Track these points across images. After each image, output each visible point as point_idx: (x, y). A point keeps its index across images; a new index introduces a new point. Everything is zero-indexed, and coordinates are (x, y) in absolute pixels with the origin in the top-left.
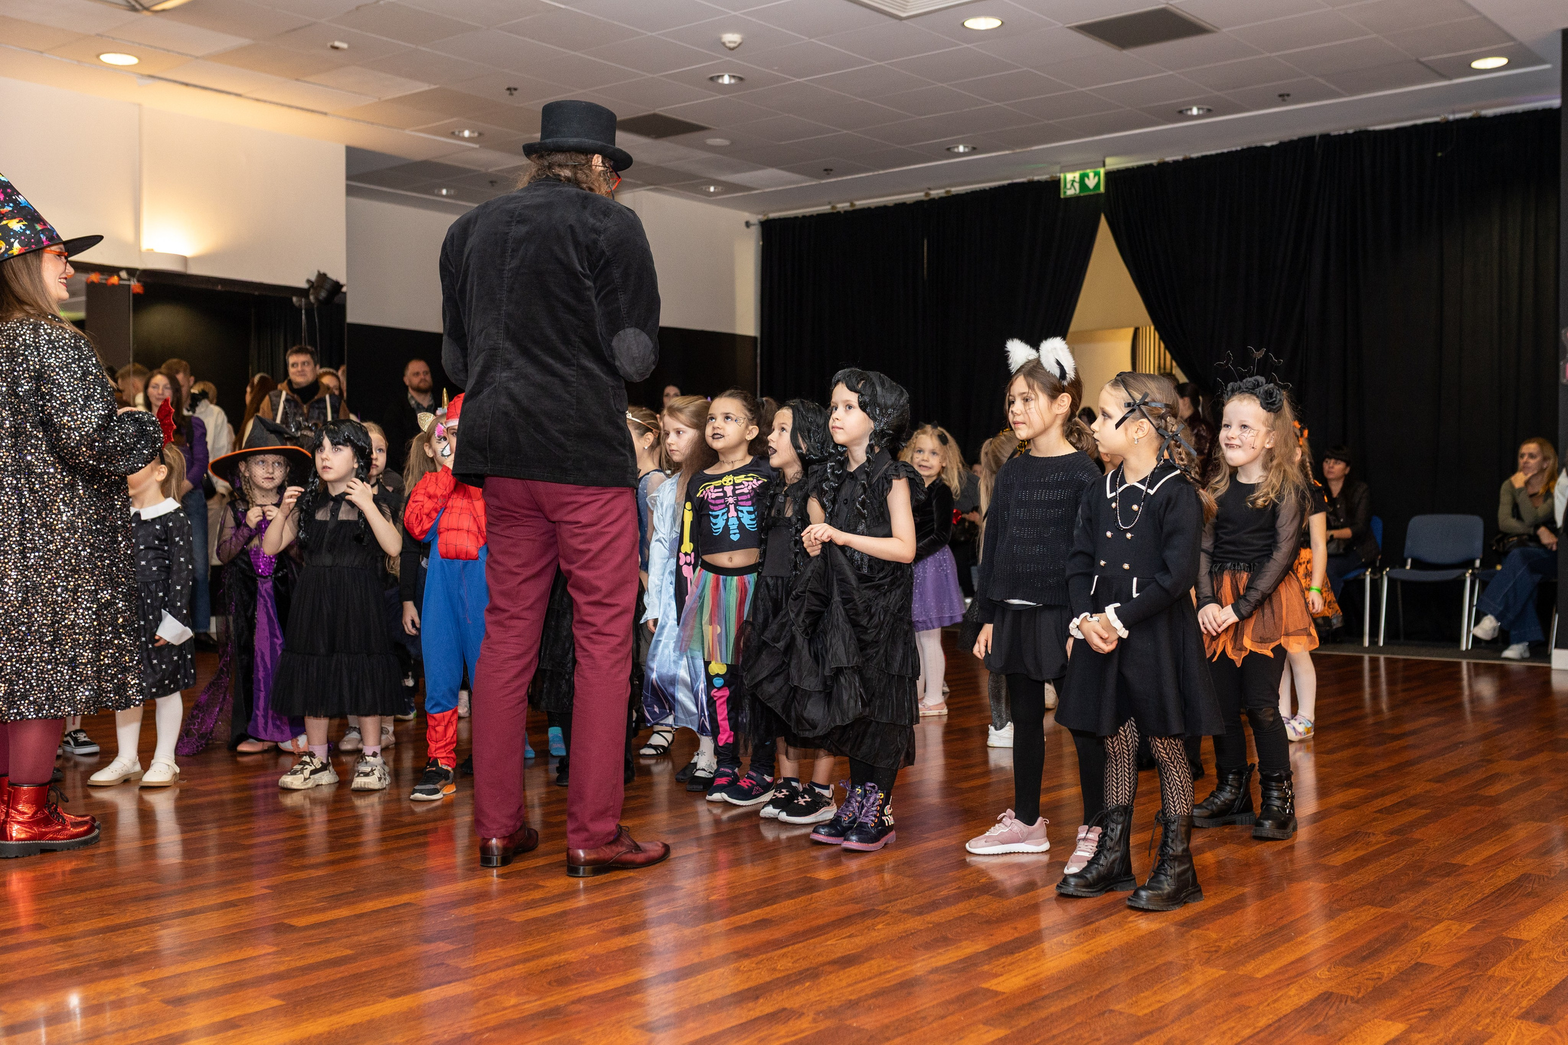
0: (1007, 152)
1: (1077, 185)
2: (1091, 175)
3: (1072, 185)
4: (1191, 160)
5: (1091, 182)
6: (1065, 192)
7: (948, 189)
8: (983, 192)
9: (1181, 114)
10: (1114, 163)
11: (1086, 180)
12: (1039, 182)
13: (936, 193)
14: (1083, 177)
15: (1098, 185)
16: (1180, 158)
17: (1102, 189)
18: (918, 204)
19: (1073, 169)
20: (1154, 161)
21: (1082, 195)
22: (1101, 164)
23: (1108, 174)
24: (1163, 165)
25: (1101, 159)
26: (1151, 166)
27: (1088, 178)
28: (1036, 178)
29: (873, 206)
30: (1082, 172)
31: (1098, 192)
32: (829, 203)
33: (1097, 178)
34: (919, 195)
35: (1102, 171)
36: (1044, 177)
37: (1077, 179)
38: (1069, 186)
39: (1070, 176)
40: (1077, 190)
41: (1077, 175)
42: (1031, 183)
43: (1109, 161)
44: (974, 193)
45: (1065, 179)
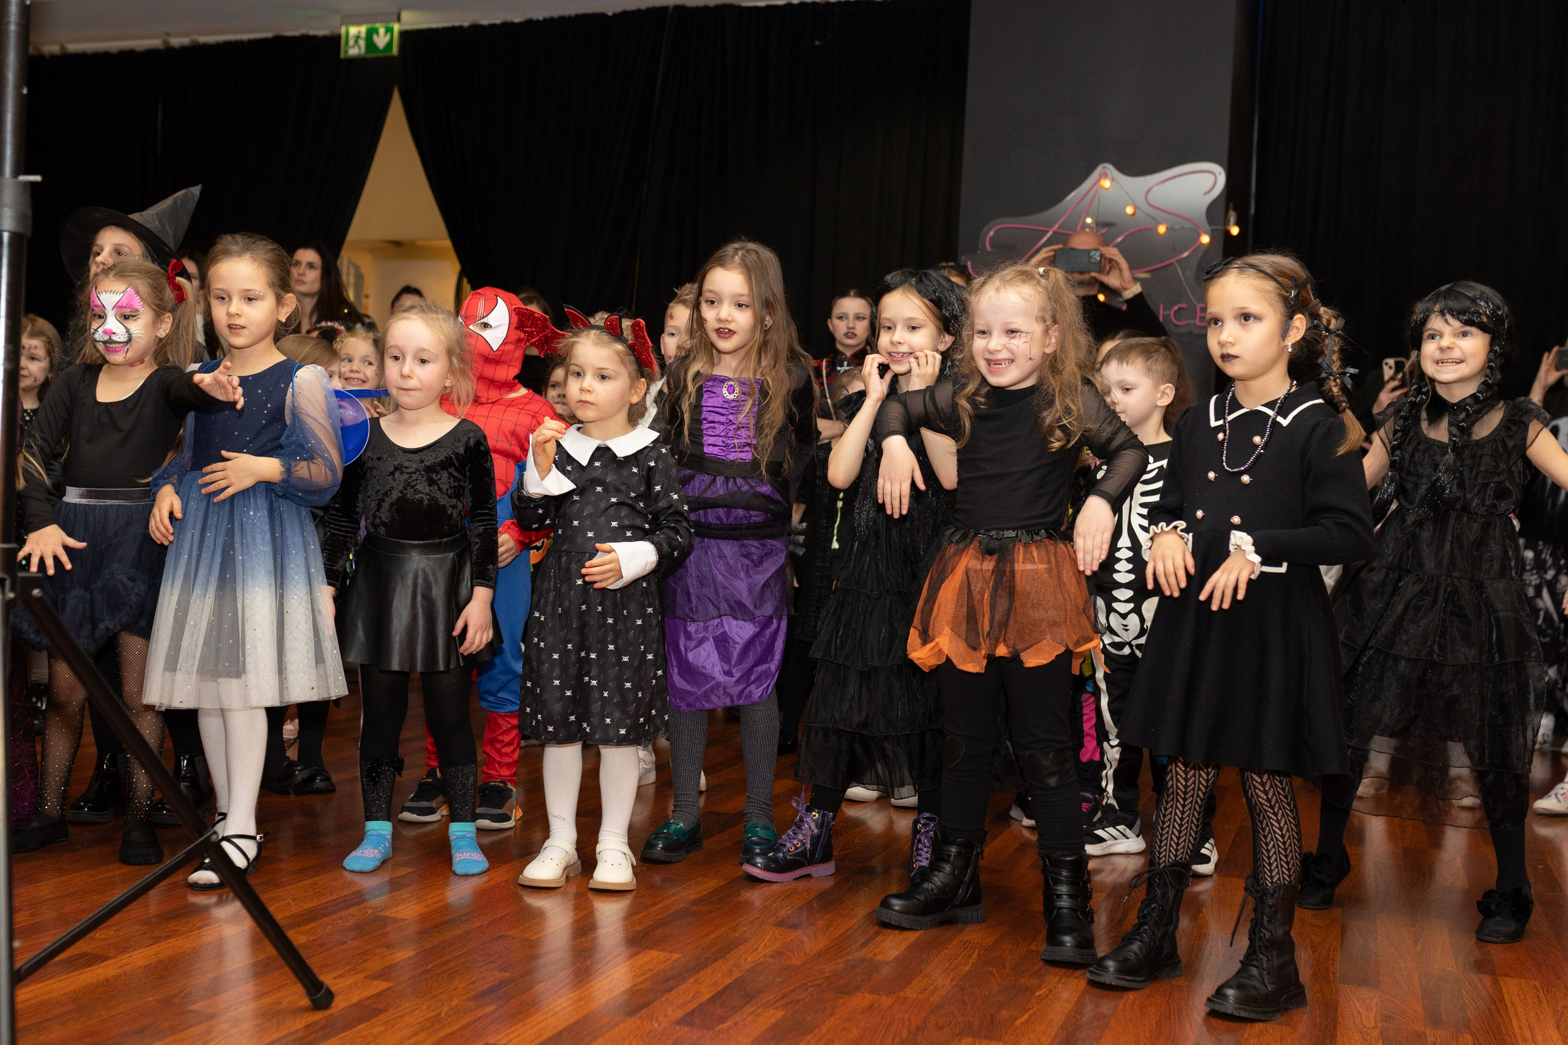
1: (362, 43)
2: (382, 31)
3: (356, 42)
5: (381, 41)
6: (346, 51)
7: (196, 37)
8: (240, 44)
10: (413, 20)
11: (375, 38)
12: (315, 37)
13: (176, 41)
14: (371, 33)
15: (390, 44)
17: (395, 51)
18: (152, 53)
19: (358, 23)
20: (465, 22)
21: (369, 56)
22: (396, 17)
23: (404, 34)
24: (476, 29)
25: (396, 11)
26: (460, 28)
27: (378, 33)
28: (311, 32)
29: (90, 52)
30: (370, 26)
31: (388, 54)
32: (31, 44)
33: (388, 37)
34: (155, 43)
35: (396, 28)
36: (322, 32)
37: (363, 35)
38: (351, 42)
39: (353, 30)
40: (363, 50)
41: (363, 29)
42: (305, 38)
43: (406, 16)
44: (227, 45)
45: (347, 33)
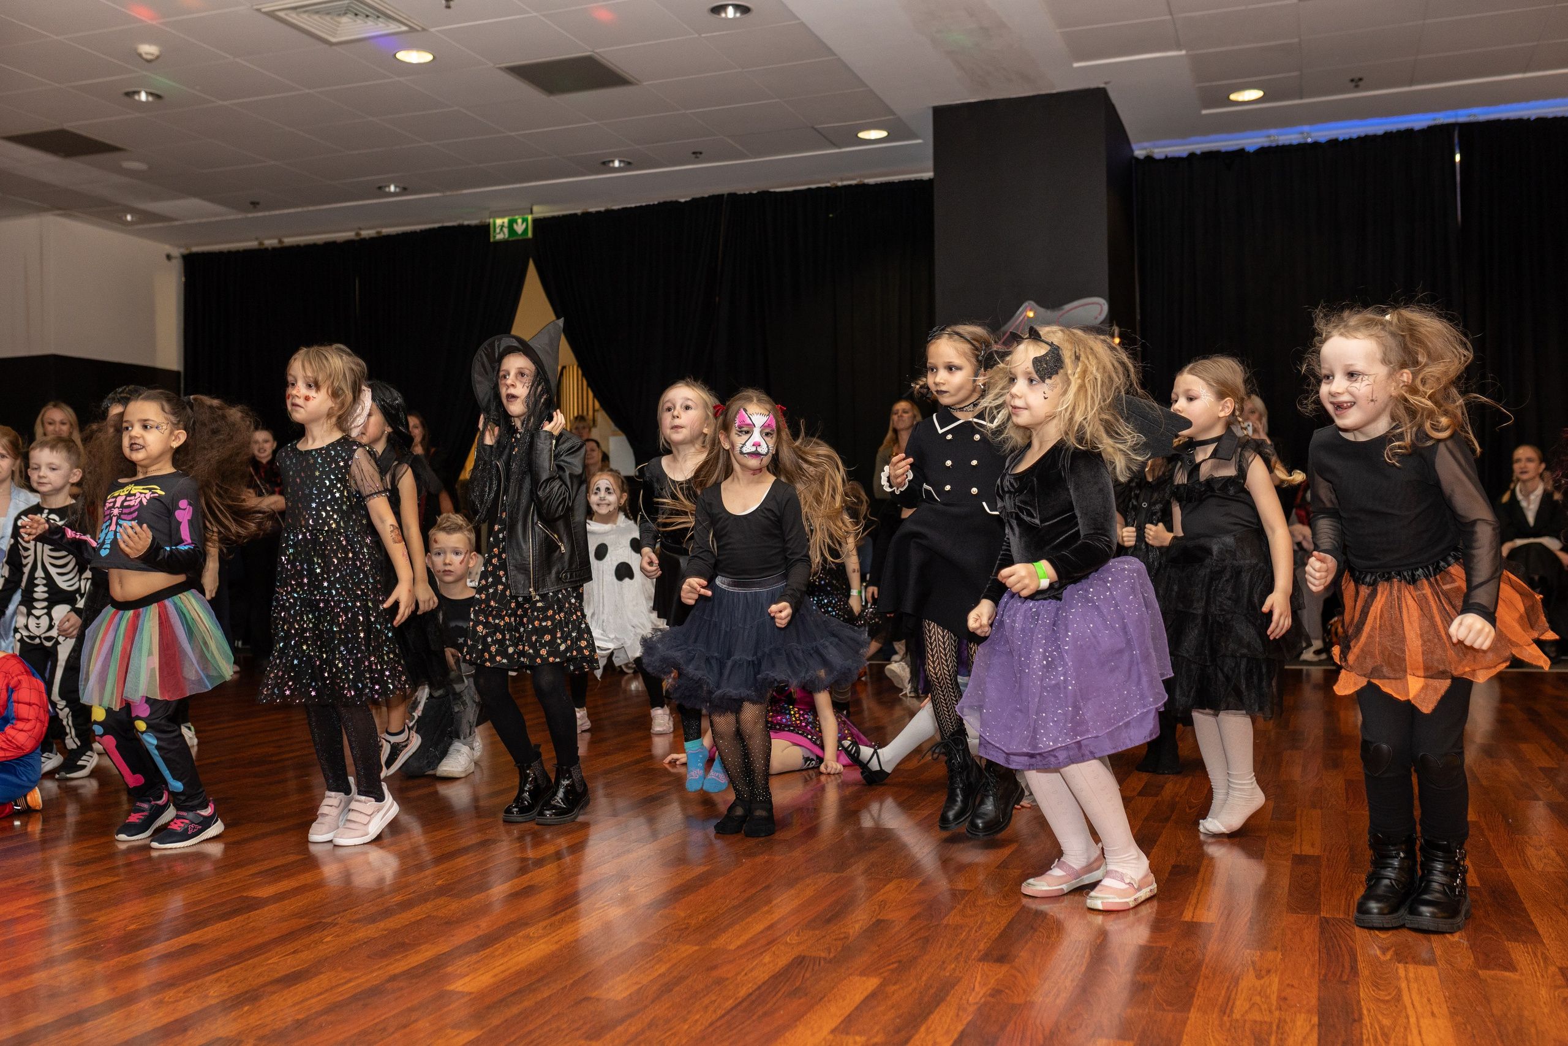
0: (438, 194)
1: (506, 230)
2: (520, 221)
3: (501, 229)
4: (613, 211)
5: (519, 228)
6: (494, 237)
7: (379, 230)
8: (416, 233)
9: (605, 165)
10: (541, 211)
11: (515, 226)
12: (469, 226)
13: (366, 233)
14: (512, 223)
15: (526, 230)
16: (602, 209)
17: (530, 235)
18: (349, 243)
19: (503, 217)
20: (579, 212)
21: (511, 239)
22: (529, 211)
23: (535, 221)
24: (586, 215)
25: (529, 206)
26: (575, 215)
27: (517, 223)
28: (466, 223)
29: (302, 244)
30: (510, 218)
31: (524, 237)
32: (257, 239)
33: (524, 224)
34: (350, 235)
35: (530, 218)
36: (474, 222)
37: (506, 224)
38: (498, 230)
39: (499, 221)
40: (507, 236)
41: (506, 220)
42: (461, 227)
43: (536, 209)
44: (405, 235)
45: (495, 224)
